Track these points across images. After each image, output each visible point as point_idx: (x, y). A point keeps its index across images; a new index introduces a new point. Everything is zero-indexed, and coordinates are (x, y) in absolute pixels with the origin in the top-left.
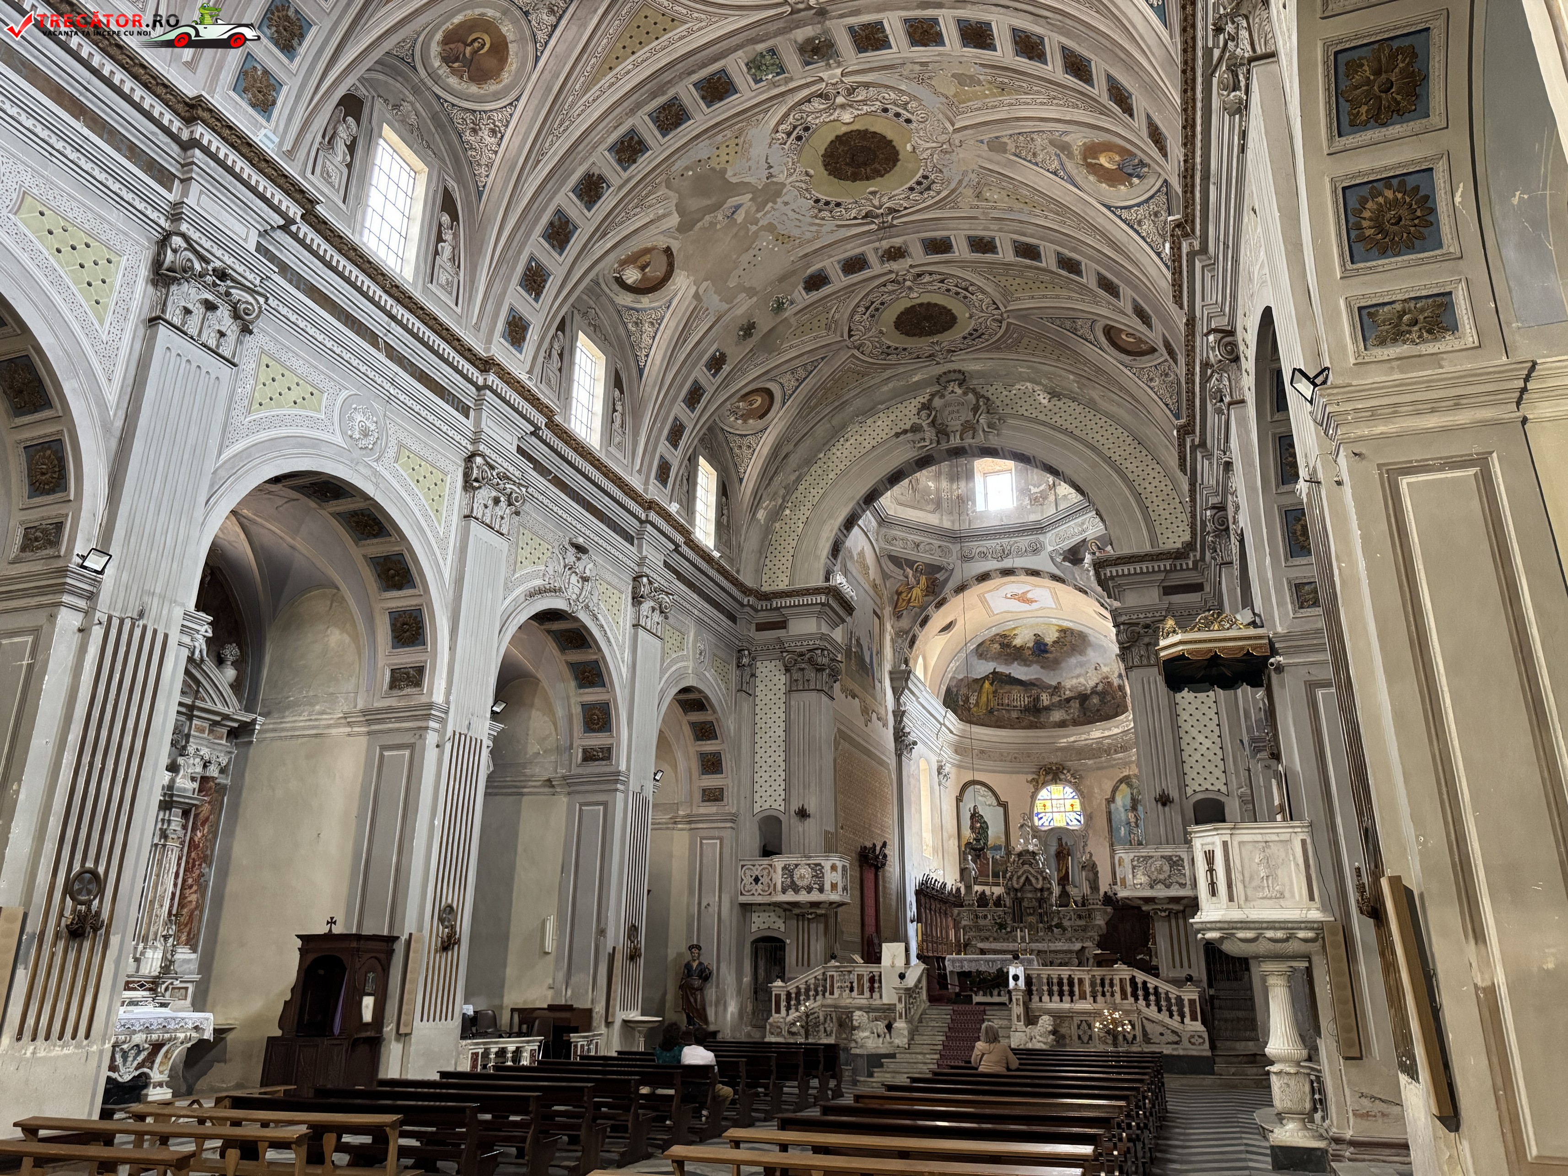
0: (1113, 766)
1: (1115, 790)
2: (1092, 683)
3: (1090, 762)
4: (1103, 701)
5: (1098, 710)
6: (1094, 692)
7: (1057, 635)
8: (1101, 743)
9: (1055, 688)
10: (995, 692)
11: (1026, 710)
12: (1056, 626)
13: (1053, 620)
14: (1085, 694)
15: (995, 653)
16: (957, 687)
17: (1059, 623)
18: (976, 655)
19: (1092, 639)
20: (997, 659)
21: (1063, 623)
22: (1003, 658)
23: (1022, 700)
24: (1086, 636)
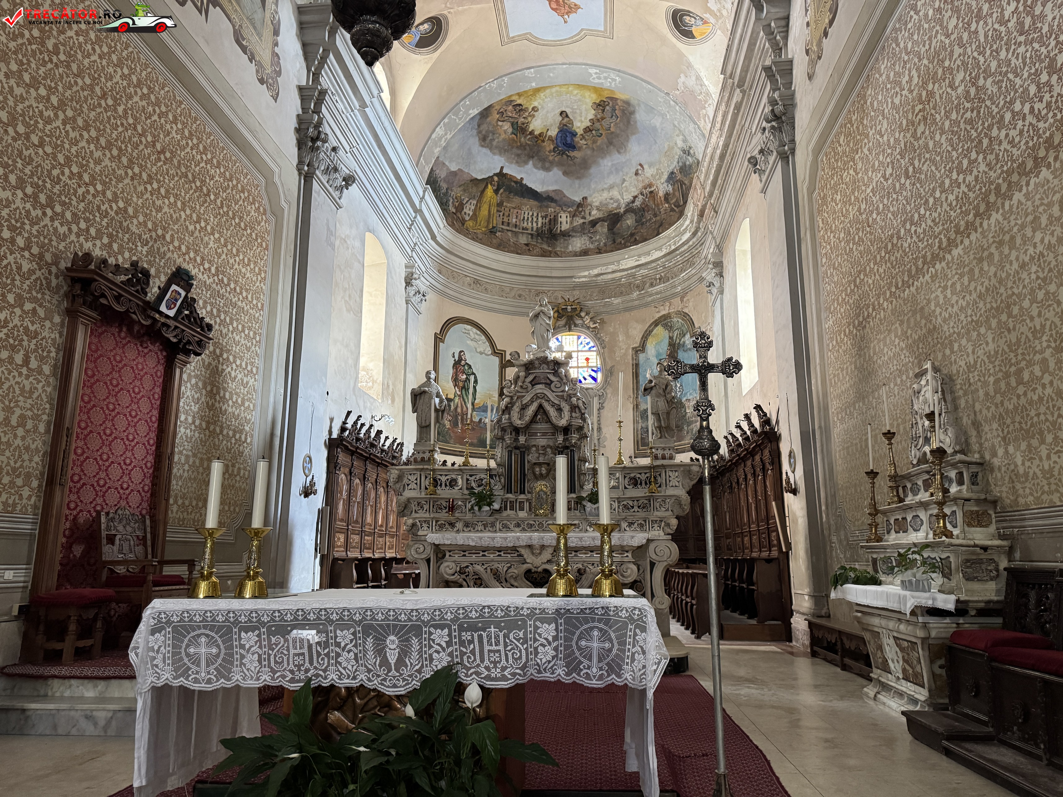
0: (646, 305)
1: (645, 338)
2: (628, 197)
3: (616, 301)
4: (640, 222)
5: (632, 235)
6: (629, 210)
7: (591, 114)
8: (633, 276)
9: (580, 205)
10: (500, 205)
11: (539, 234)
12: (596, 90)
13: (593, 71)
14: (617, 214)
15: (503, 136)
16: (448, 182)
17: (601, 81)
18: (475, 132)
19: (640, 116)
20: (505, 151)
21: (606, 78)
22: (515, 150)
23: (535, 219)
24: (633, 113)
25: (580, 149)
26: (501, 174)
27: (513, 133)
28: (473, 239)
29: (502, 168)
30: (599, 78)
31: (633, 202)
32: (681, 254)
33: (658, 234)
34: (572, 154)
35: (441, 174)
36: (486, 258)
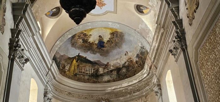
0: (133, 100)
2: (123, 62)
3: (121, 98)
4: (128, 70)
5: (125, 75)
6: (124, 66)
7: (109, 36)
8: (127, 89)
9: (106, 65)
10: (78, 66)
11: (92, 75)
12: (111, 29)
13: (110, 23)
14: (120, 68)
15: (79, 44)
16: (60, 59)
17: (112, 26)
18: (70, 42)
19: (126, 37)
20: (80, 48)
21: (114, 25)
22: (83, 48)
23: (91, 70)
24: (123, 36)
25: (106, 47)
26: (79, 56)
27: (83, 43)
28: (68, 78)
29: (79, 54)
30: (112, 25)
31: (125, 64)
32: (144, 81)
33: (135, 75)
34: (103, 49)
35: (58, 56)
36: (73, 84)
